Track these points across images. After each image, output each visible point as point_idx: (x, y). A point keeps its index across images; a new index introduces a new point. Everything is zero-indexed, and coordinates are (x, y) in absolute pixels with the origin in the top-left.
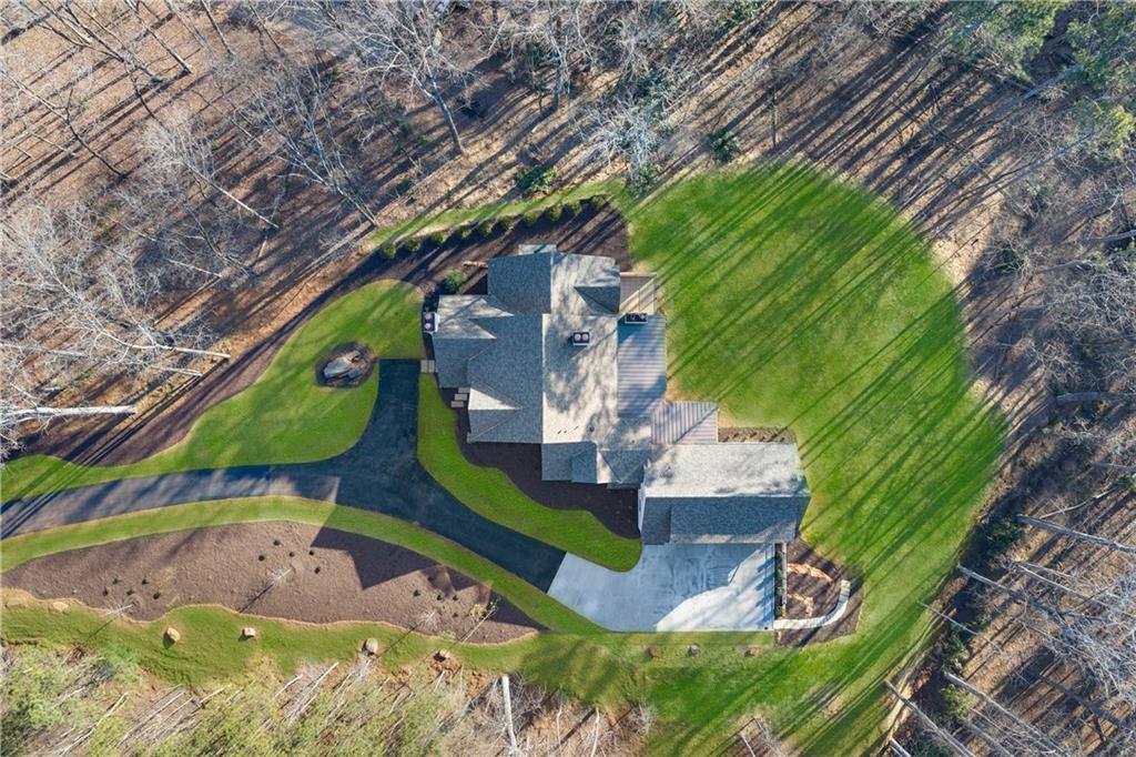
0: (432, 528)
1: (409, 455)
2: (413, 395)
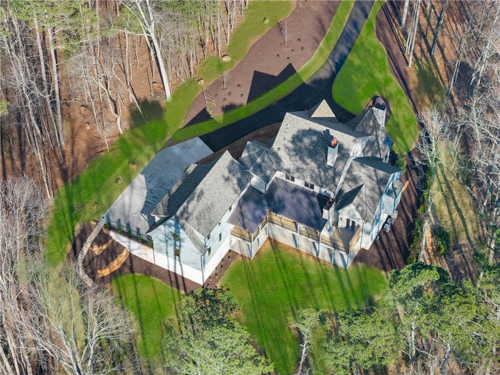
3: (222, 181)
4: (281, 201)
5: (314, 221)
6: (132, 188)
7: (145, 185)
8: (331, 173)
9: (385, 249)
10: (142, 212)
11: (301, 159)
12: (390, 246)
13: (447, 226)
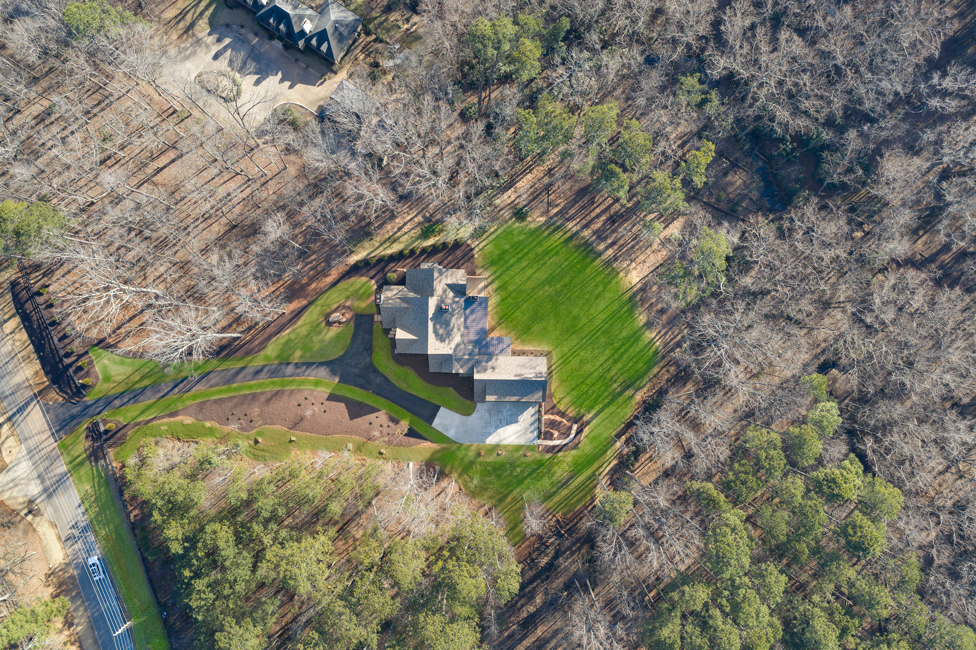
0: (378, 394)
1: (368, 360)
2: (370, 332)
3: (497, 370)
4: (478, 333)
5: (483, 305)
6: (501, 441)
7: (494, 434)
8: (454, 306)
9: (458, 262)
10: (517, 422)
11: (452, 330)
12: (453, 260)
13: (417, 231)
